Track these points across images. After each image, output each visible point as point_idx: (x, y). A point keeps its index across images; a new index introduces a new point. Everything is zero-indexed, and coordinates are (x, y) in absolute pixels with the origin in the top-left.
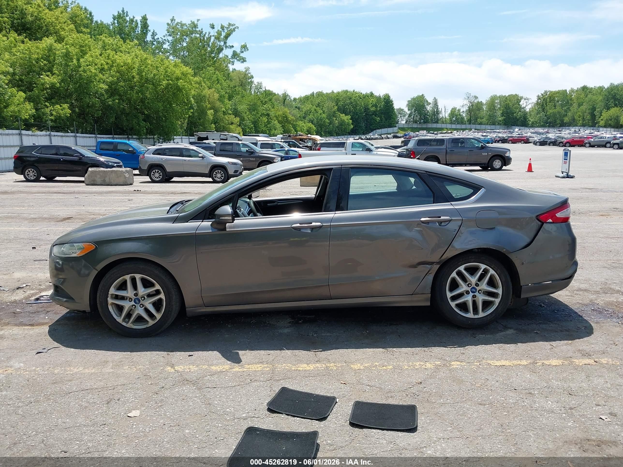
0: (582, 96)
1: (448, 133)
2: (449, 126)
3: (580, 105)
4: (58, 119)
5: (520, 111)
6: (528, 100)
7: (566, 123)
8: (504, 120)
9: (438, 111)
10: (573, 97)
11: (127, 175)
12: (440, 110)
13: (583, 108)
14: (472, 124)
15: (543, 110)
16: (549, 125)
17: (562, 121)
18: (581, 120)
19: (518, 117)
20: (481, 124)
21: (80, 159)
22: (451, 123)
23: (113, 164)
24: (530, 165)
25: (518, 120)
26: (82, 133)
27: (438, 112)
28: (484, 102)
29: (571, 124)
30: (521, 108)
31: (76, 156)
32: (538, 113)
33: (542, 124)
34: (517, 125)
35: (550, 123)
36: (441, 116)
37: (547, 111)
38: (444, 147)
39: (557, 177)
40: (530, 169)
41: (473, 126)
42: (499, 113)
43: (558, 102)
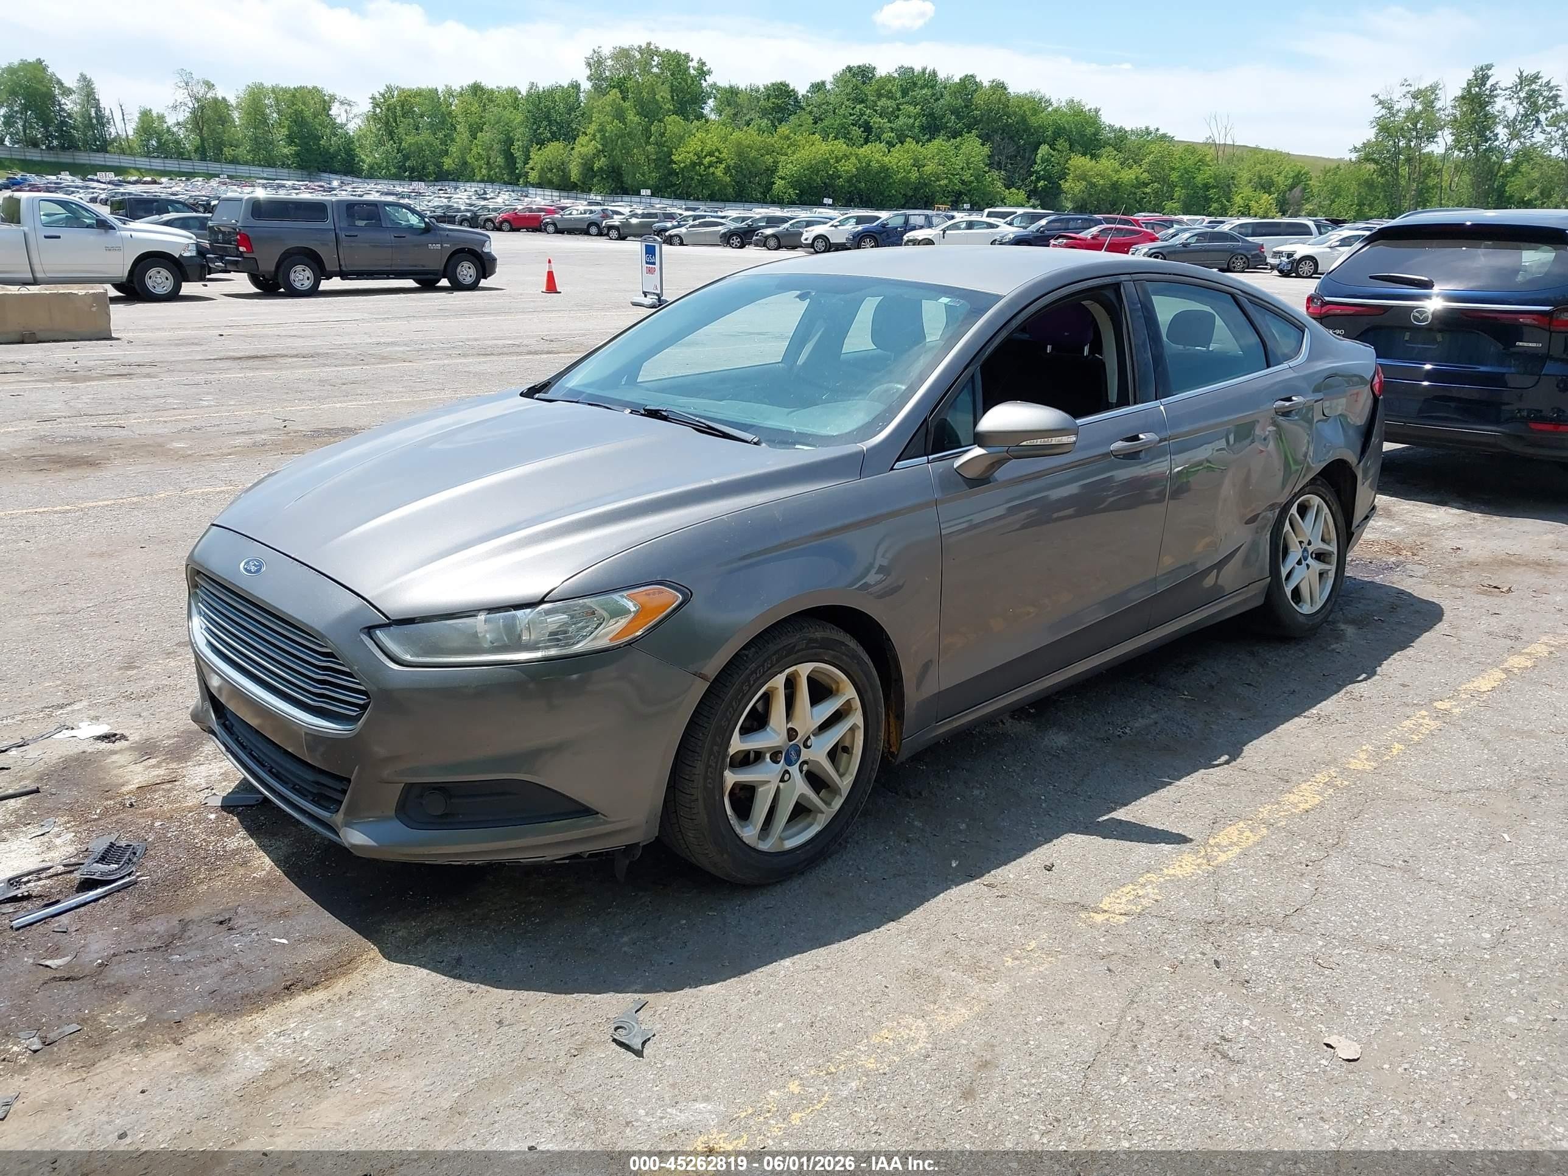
0: (475, 108)
1: (145, 183)
2: (143, 162)
3: (475, 130)
5: (336, 135)
6: (349, 105)
7: (448, 173)
8: (297, 154)
9: (103, 117)
10: (453, 108)
12: (107, 113)
13: (484, 136)
14: (210, 160)
15: (391, 134)
16: (410, 173)
17: (439, 165)
18: (485, 166)
19: (332, 150)
20: (234, 161)
22: (148, 155)
24: (550, 276)
25: (333, 157)
27: (102, 121)
28: (232, 100)
29: (461, 175)
30: (334, 126)
32: (380, 143)
33: (393, 170)
34: (335, 172)
35: (412, 170)
36: (113, 130)
37: (401, 141)
38: (328, 224)
39: (635, 304)
40: (551, 287)
41: (214, 167)
42: (280, 135)
43: (422, 116)
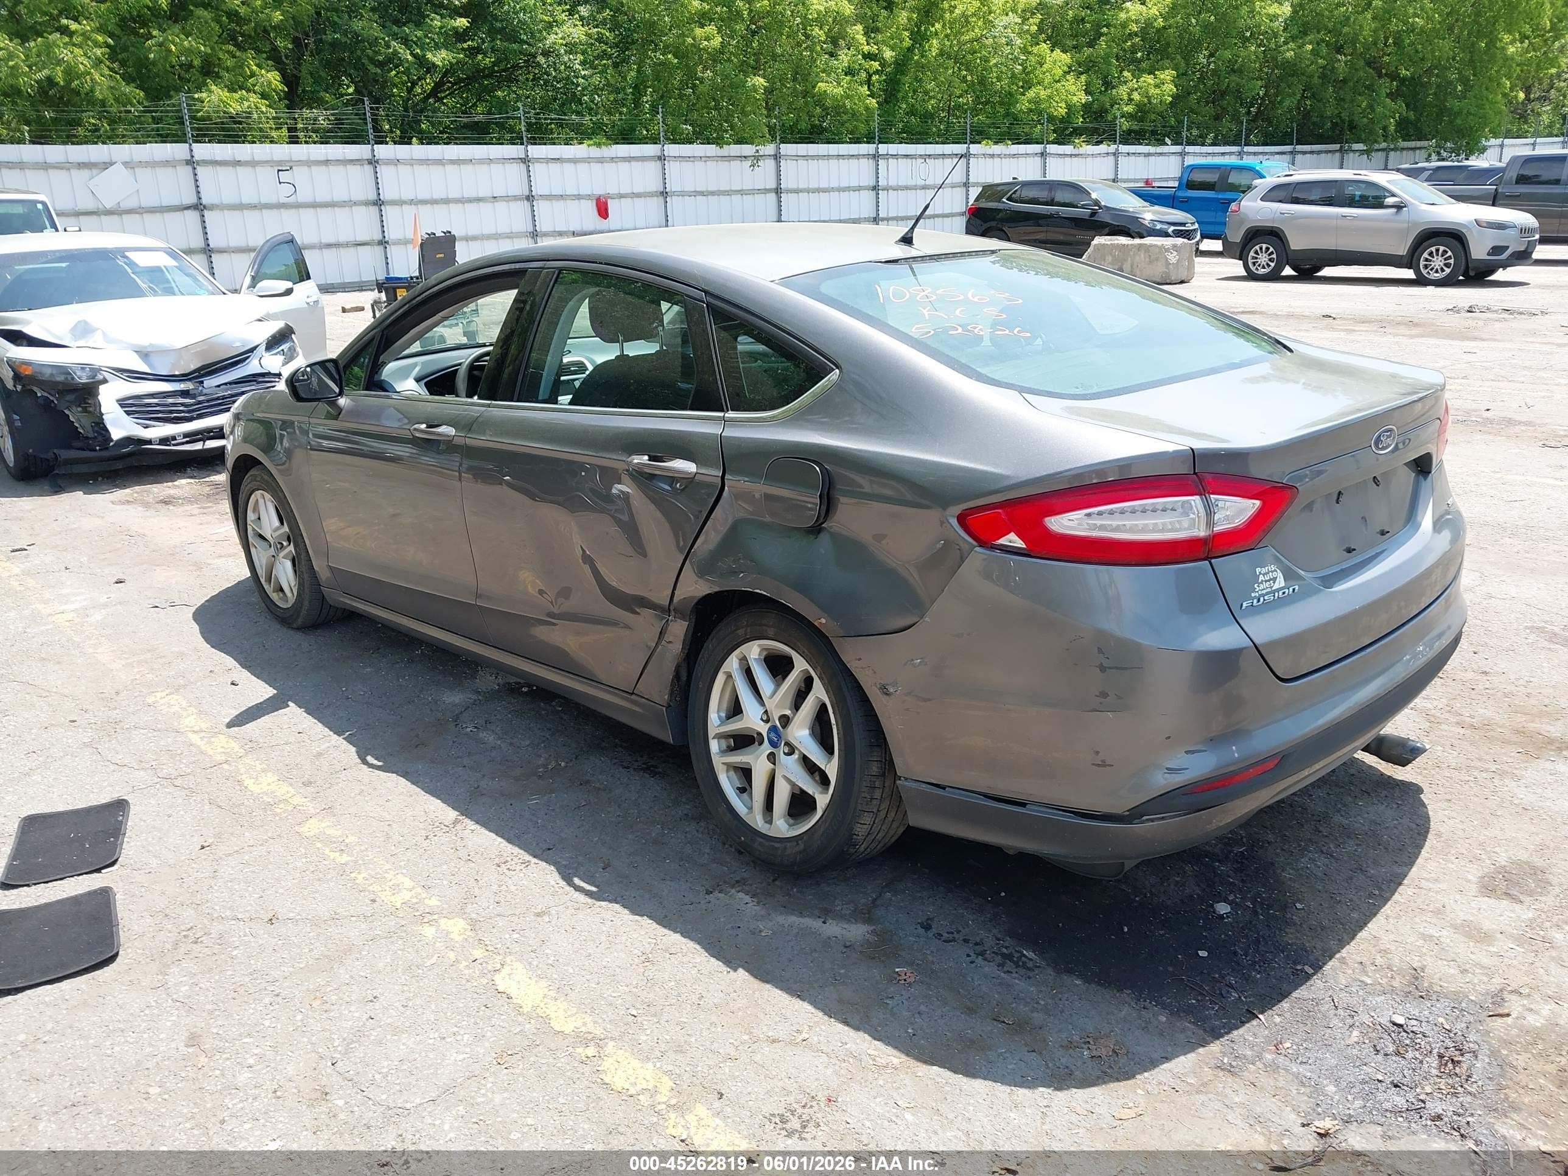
4: (1142, 112)
11: (1173, 258)
21: (1094, 214)
23: (1165, 227)
26: (1214, 144)
31: (1083, 207)
